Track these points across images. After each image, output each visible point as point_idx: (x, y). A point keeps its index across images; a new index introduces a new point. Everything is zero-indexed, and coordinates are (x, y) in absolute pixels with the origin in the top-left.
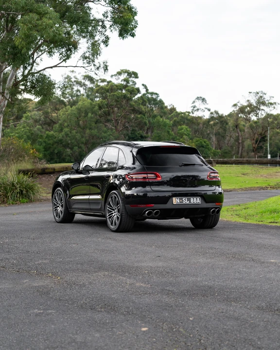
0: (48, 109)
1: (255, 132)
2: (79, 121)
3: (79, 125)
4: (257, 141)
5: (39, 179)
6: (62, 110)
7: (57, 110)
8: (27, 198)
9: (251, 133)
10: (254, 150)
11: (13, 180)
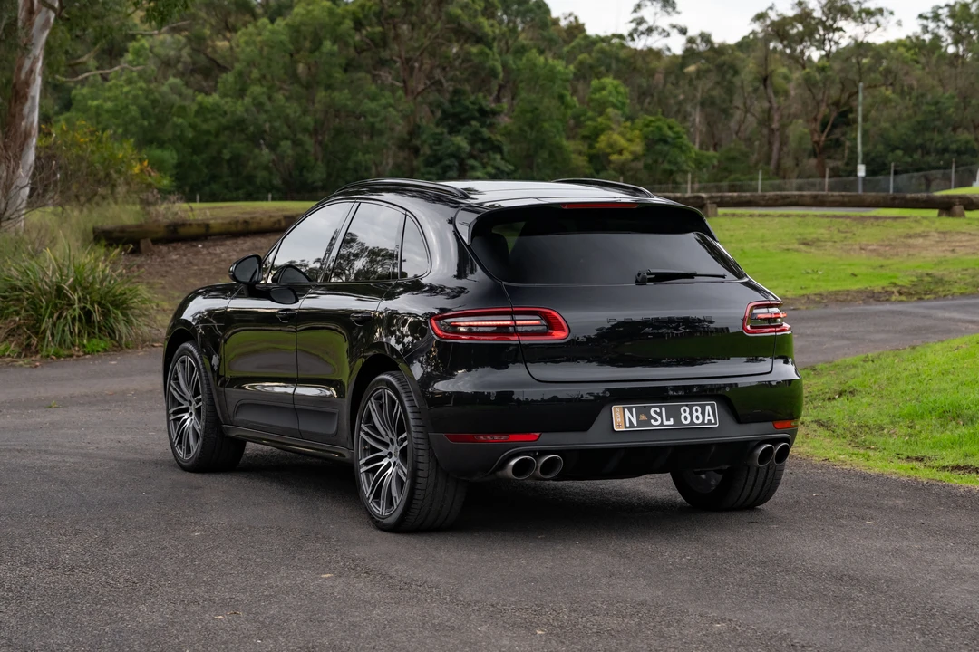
0: (204, 27)
1: (820, 96)
2: (294, 62)
3: (294, 77)
4: (827, 124)
5: (158, 256)
6: (244, 30)
7: (230, 31)
8: (105, 335)
9: (809, 101)
10: (817, 151)
11: (61, 276)
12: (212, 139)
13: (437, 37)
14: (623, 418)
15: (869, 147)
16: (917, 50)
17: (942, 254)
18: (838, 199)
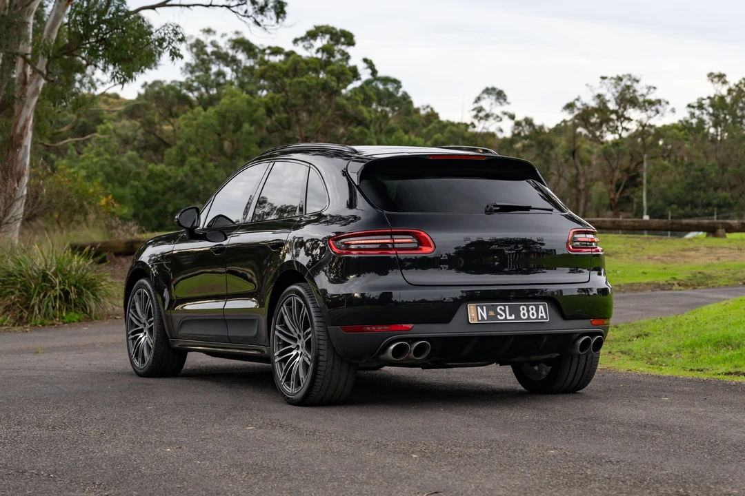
0: (154, 115)
1: (614, 165)
2: (222, 140)
3: (221, 150)
4: (620, 185)
5: (119, 265)
6: (184, 116)
7: (173, 117)
8: (79, 310)
9: (607, 169)
10: (613, 206)
11: (46, 265)
12: (160, 197)
13: (328, 121)
14: (476, 313)
15: (652, 202)
16: (687, 131)
17: (709, 262)
18: (631, 223)
